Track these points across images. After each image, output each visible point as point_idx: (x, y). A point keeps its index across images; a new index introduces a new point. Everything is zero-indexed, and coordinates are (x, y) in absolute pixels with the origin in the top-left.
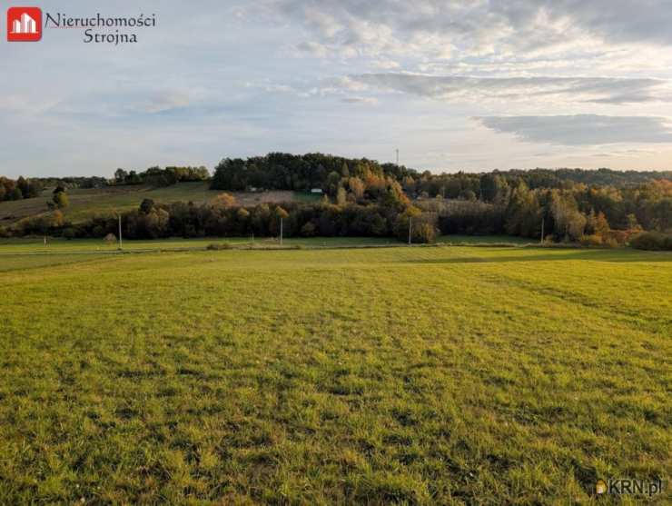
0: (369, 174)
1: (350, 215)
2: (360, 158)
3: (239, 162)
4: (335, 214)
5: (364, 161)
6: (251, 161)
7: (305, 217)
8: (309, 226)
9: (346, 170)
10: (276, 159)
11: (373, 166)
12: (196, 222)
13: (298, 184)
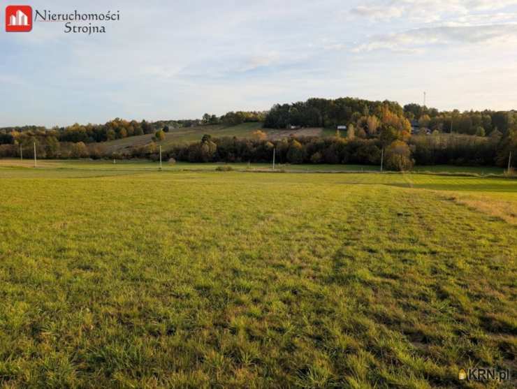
0: (388, 113)
1: (353, 147)
2: (382, 100)
3: (286, 106)
4: (341, 145)
5: (386, 102)
6: (294, 105)
7: (317, 148)
8: (317, 155)
9: (366, 110)
10: (314, 103)
11: (392, 107)
12: (235, 152)
13: (328, 122)
